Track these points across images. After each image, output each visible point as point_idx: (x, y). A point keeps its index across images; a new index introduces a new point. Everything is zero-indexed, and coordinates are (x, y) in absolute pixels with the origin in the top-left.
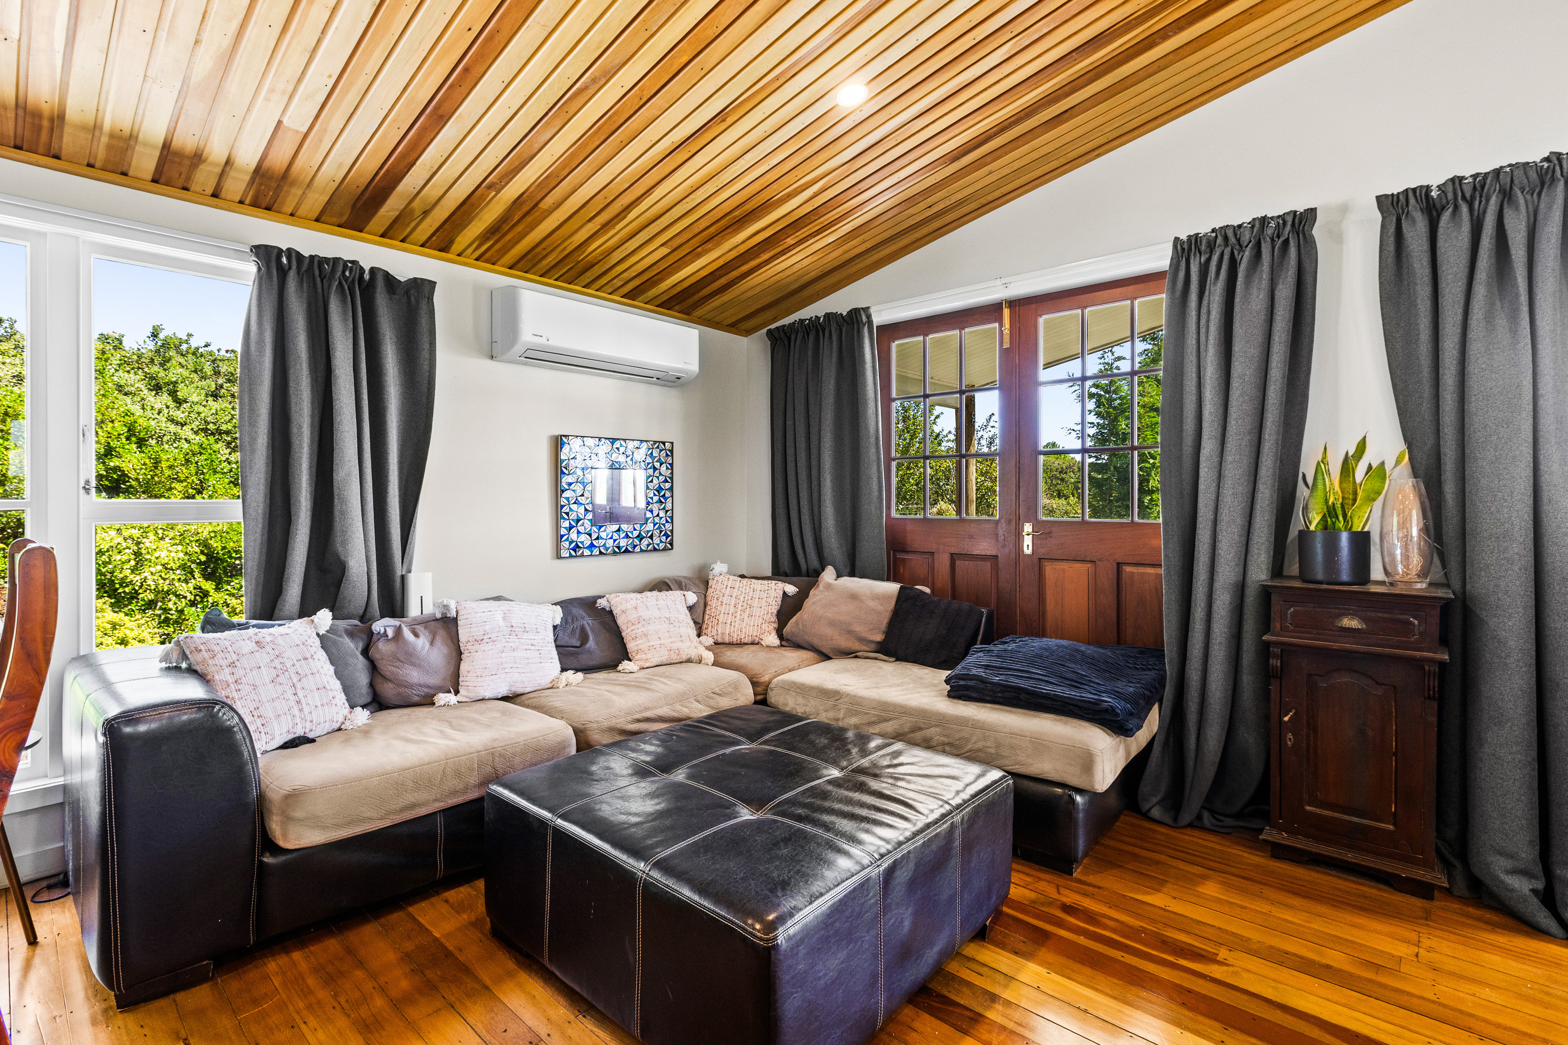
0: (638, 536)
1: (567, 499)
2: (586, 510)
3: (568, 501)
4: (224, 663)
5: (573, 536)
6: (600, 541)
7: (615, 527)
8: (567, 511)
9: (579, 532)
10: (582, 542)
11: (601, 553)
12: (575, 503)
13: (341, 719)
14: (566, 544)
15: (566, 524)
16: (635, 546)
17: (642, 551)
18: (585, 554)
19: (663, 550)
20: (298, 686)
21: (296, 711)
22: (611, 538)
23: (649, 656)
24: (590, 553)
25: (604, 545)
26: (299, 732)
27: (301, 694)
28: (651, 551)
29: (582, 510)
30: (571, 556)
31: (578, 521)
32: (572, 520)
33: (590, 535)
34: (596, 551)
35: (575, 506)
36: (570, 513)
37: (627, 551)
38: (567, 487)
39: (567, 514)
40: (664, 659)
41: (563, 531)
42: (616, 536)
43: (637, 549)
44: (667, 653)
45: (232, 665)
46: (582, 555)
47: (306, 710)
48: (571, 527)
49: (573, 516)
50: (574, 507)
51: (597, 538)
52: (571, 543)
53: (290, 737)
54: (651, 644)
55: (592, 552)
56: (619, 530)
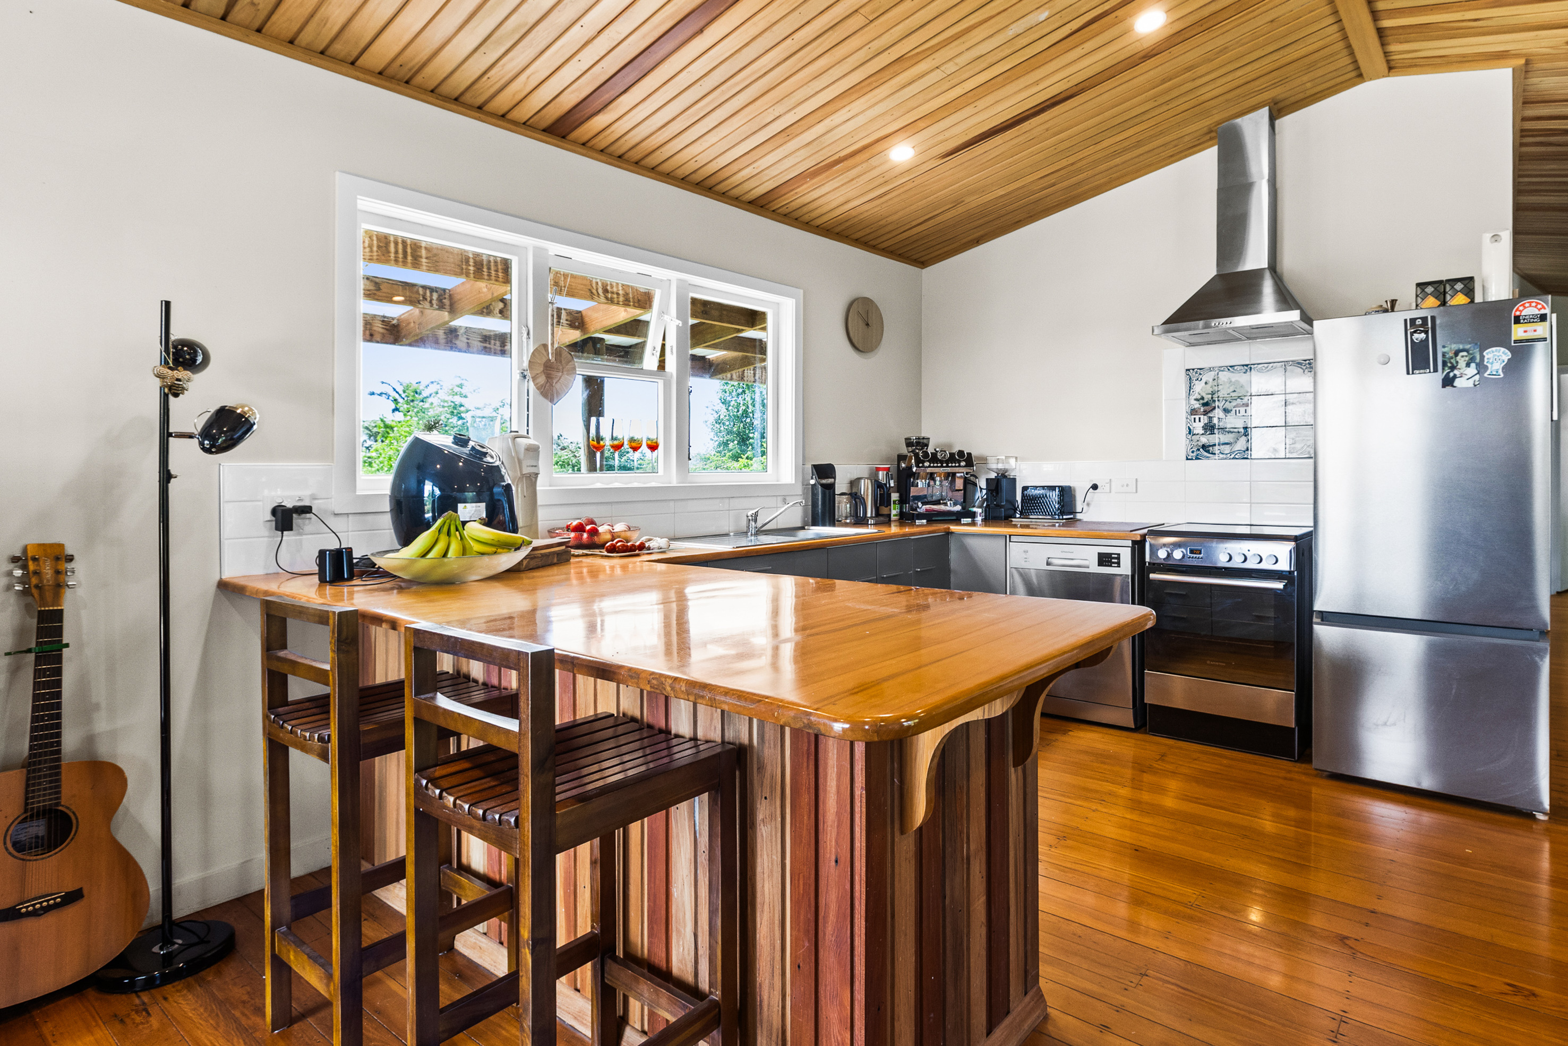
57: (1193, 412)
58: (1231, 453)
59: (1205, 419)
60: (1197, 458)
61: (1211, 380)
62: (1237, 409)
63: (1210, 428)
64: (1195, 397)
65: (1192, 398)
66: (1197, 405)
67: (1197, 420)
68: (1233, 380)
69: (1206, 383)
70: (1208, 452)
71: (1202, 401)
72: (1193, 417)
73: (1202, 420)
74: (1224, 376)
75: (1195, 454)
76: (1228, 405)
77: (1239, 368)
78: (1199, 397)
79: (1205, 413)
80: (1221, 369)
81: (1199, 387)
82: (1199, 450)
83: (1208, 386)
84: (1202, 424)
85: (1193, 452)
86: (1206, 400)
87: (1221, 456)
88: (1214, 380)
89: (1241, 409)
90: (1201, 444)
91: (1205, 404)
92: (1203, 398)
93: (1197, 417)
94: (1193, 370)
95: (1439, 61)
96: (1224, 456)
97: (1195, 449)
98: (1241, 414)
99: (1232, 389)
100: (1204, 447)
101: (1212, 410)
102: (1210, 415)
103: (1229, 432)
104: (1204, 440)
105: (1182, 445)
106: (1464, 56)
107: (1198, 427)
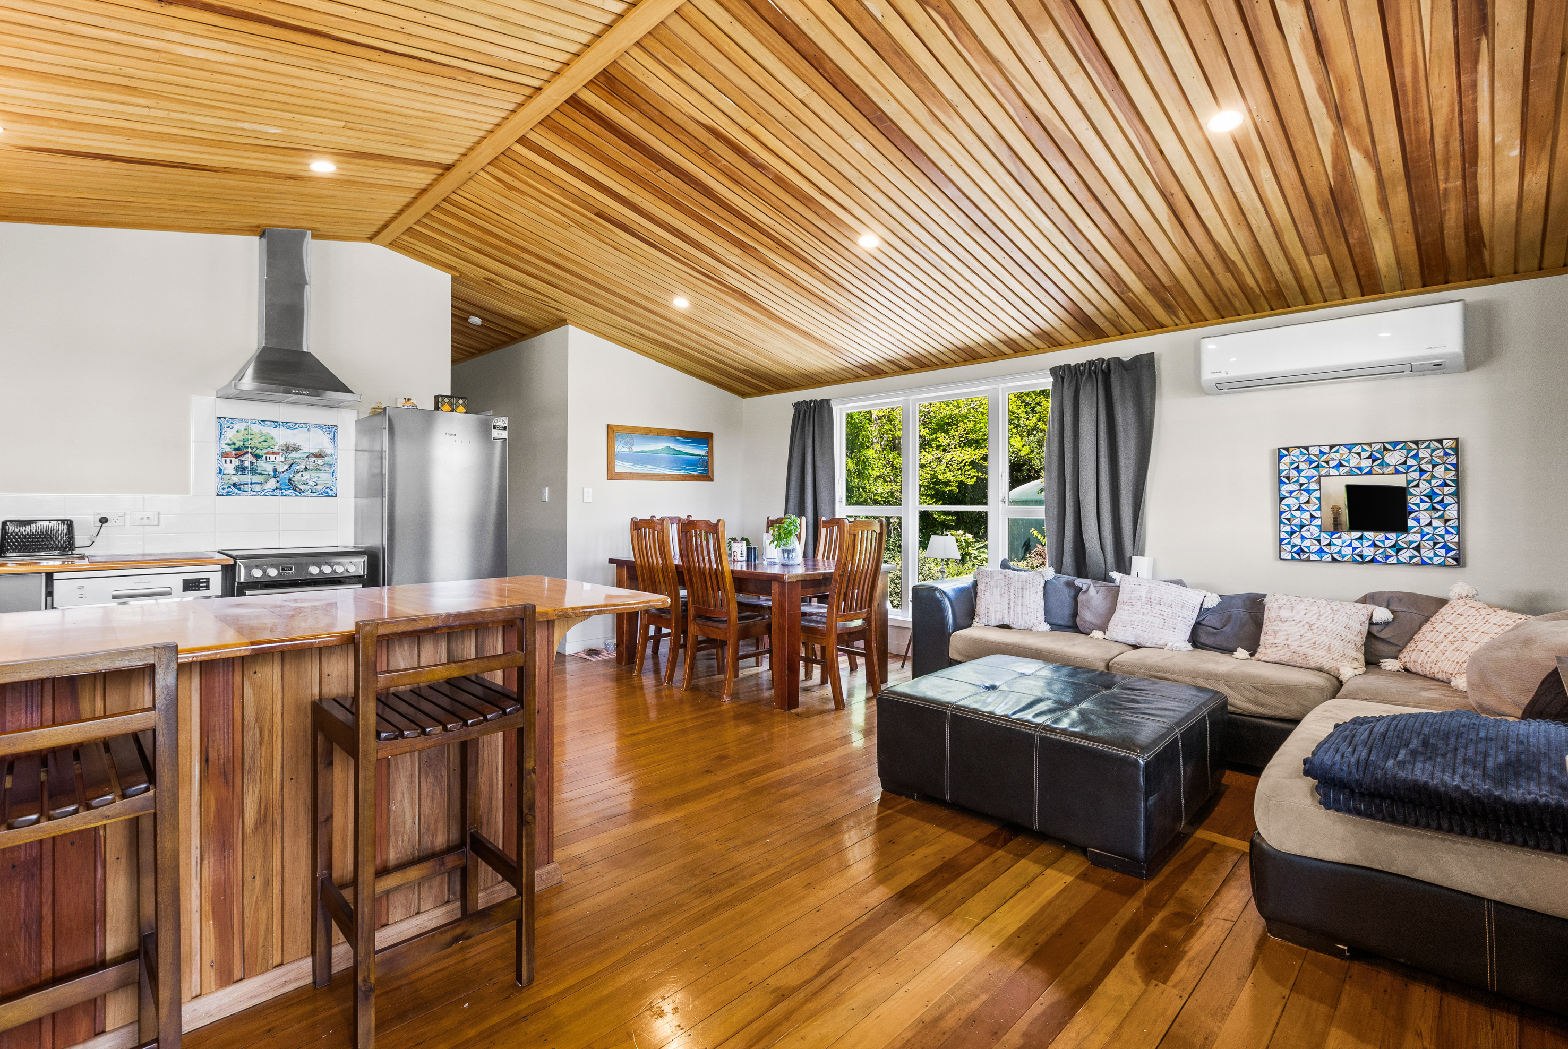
0: (1394, 546)
1: (1288, 506)
2: (1312, 516)
3: (1290, 508)
4: (984, 581)
5: (1296, 540)
6: (1333, 548)
7: (1358, 534)
8: (1289, 516)
9: (1303, 538)
10: (1308, 547)
11: (1334, 559)
12: (1298, 509)
13: (1031, 624)
14: (1288, 548)
15: (1288, 529)
16: (1388, 557)
17: (1400, 563)
18: (1312, 558)
19: (1440, 565)
20: (1012, 600)
21: (1006, 612)
22: (1350, 545)
23: (1268, 651)
24: (1319, 559)
25: (1339, 552)
26: (1006, 622)
27: (1012, 604)
28: (1416, 564)
29: (1307, 515)
30: (1293, 559)
31: (1302, 526)
32: (1296, 526)
33: (1319, 541)
34: (1327, 557)
35: (1299, 512)
36: (1292, 519)
37: (1373, 561)
38: (1287, 495)
39: (1289, 520)
40: (1285, 659)
41: (1283, 535)
42: (1356, 544)
43: (1393, 560)
44: (1289, 654)
45: (986, 583)
46: (1308, 559)
47: (1012, 613)
48: (1293, 533)
49: (1296, 522)
50: (1297, 513)
51: (1329, 544)
52: (1294, 546)
53: (1001, 623)
54: (1276, 641)
55: (1322, 557)
56: (1361, 538)
57: (225, 455)
58: (261, 491)
59: (236, 462)
60: (227, 495)
61: (243, 429)
62: (268, 456)
63: (241, 469)
64: (226, 442)
65: (223, 442)
66: (228, 449)
67: (228, 461)
68: (264, 432)
69: (238, 431)
70: (240, 489)
71: (233, 446)
72: (224, 459)
73: (233, 462)
74: (256, 428)
75: (225, 491)
76: (258, 452)
77: (270, 423)
78: (231, 442)
79: (237, 456)
80: (253, 422)
81: (230, 435)
82: (230, 487)
83: (240, 435)
84: (233, 465)
85: (223, 489)
86: (237, 446)
87: (252, 493)
88: (246, 429)
89: (271, 456)
90: (232, 483)
91: (235, 449)
92: (234, 444)
93: (228, 460)
94: (225, 418)
95: (419, 253)
96: (255, 493)
97: (226, 487)
98: (271, 460)
99: (263, 439)
100: (234, 485)
101: (243, 455)
102: (241, 458)
103: (259, 474)
104: (235, 479)
105: (213, 482)
106: (434, 258)
107: (229, 468)
